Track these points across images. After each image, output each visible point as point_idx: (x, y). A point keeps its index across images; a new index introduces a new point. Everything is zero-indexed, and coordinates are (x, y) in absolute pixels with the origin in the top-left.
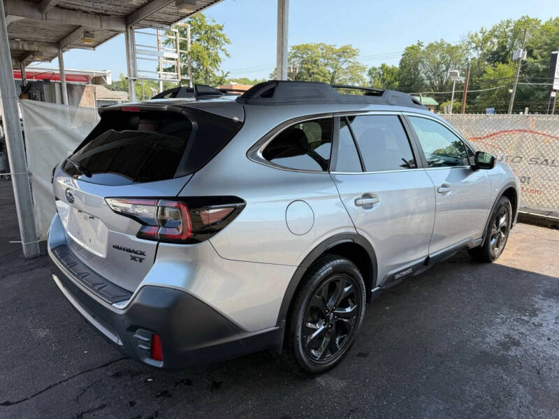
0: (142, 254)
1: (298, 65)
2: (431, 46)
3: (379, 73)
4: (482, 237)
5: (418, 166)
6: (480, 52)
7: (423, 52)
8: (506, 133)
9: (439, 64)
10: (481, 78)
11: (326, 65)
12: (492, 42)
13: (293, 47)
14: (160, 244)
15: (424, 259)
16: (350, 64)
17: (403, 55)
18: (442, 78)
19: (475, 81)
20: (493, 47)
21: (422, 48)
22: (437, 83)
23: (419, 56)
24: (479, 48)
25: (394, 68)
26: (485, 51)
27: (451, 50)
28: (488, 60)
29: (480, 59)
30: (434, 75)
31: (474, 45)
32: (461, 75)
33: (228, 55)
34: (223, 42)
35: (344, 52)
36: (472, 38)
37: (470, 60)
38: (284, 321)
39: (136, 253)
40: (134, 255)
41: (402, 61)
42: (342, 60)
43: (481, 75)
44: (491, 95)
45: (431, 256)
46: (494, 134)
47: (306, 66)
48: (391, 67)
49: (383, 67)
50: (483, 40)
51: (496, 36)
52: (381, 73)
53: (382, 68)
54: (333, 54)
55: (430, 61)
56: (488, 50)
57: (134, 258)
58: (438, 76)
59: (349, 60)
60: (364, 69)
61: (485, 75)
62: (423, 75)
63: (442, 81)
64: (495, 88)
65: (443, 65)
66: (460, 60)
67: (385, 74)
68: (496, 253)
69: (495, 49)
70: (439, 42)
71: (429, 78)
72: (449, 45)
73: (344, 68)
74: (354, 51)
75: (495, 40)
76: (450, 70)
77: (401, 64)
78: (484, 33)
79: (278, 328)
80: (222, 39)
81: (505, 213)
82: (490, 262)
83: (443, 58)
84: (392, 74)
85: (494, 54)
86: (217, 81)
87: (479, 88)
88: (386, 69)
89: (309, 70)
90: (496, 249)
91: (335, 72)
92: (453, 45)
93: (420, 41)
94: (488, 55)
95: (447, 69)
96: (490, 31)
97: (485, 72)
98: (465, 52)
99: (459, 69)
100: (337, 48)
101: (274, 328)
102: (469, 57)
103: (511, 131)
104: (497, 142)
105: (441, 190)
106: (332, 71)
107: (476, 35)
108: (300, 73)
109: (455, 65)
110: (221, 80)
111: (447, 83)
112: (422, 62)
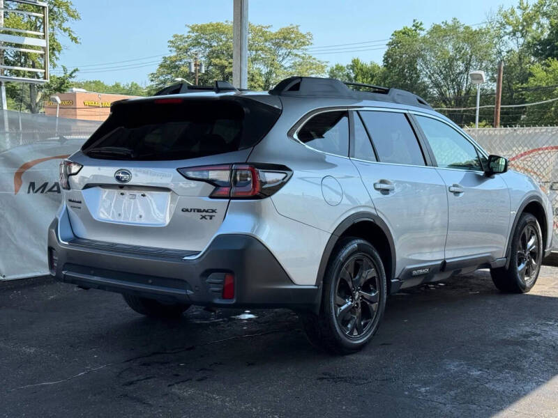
0: (213, 211)
1: (203, 59)
2: (436, 29)
3: (348, 75)
4: (506, 257)
5: (428, 164)
6: (521, 41)
7: (424, 40)
8: (540, 152)
9: (452, 60)
10: (525, 85)
11: (254, 60)
12: (539, 23)
13: (193, 29)
14: (232, 201)
15: (440, 262)
16: (298, 60)
17: (389, 45)
18: (459, 84)
19: (516, 91)
20: (542, 32)
21: (423, 33)
22: (450, 93)
23: (417, 46)
24: (519, 34)
25: (374, 67)
26: (530, 39)
27: (472, 37)
28: (536, 55)
29: (521, 52)
30: (445, 79)
31: (509, 29)
32: (492, 79)
33: (74, 39)
34: (65, 15)
35: (285, 39)
36: (506, 17)
37: (504, 54)
38: (322, 282)
39: (207, 211)
40: (204, 214)
41: (388, 56)
42: (283, 51)
43: (526, 80)
44: (545, 113)
45: (447, 261)
46: (525, 153)
47: (217, 61)
48: (369, 65)
49: (355, 65)
50: (525, 20)
51: (545, 14)
52: (353, 75)
53: (353, 67)
54: (266, 40)
55: (436, 57)
56: (534, 38)
57: (204, 217)
58: (453, 81)
59: (295, 51)
60: (323, 67)
61: (531, 80)
62: (426, 79)
63: (460, 90)
64: (550, 100)
65: (460, 62)
66: (487, 54)
67: (359, 77)
68: (528, 284)
69: (546, 35)
70: (450, 23)
71: (437, 85)
72: (467, 28)
73: (287, 65)
74: (304, 36)
75: (545, 21)
76: (472, 71)
77: (386, 60)
78: (525, 9)
79: (316, 287)
80: (62, 10)
81: (532, 234)
82: (521, 292)
83: (458, 50)
84: (373, 76)
85: (544, 43)
86: (54, 86)
87: (523, 101)
88: (361, 70)
89: (222, 68)
90: (526, 278)
91: (270, 73)
92: (474, 28)
93: (419, 21)
94: (535, 45)
95: (467, 69)
96: (535, 6)
97: (531, 75)
98: (496, 40)
99: (486, 69)
100: (274, 30)
101: (314, 287)
102: (503, 48)
103: (547, 148)
104: (529, 163)
105: (452, 189)
106: (265, 70)
107: (513, 12)
108: (207, 73)
109: (481, 61)
110: (62, 84)
111: (468, 92)
112: (423, 57)
